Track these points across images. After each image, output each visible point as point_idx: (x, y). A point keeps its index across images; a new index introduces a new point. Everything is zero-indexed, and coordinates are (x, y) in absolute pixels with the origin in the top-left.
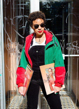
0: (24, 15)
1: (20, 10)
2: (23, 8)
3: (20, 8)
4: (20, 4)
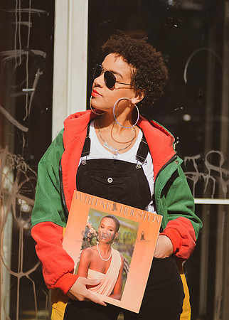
2: (29, 24)
3: (17, 23)
4: (18, 10)
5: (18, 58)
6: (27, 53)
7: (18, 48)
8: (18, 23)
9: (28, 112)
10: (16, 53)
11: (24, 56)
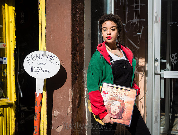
0: (140, 18)
1: (135, 12)
2: (139, 9)
4: (135, 5)
5: (136, 22)
6: (139, 20)
7: (135, 19)
8: (136, 9)
9: (139, 42)
10: (135, 21)
11: (138, 21)
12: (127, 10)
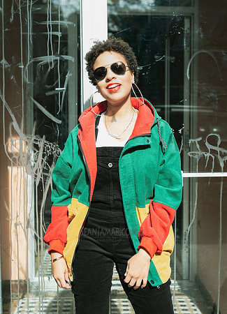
0: (61, 54)
3: (48, 33)
6: (58, 58)
11: (56, 61)
12: (30, 33)
